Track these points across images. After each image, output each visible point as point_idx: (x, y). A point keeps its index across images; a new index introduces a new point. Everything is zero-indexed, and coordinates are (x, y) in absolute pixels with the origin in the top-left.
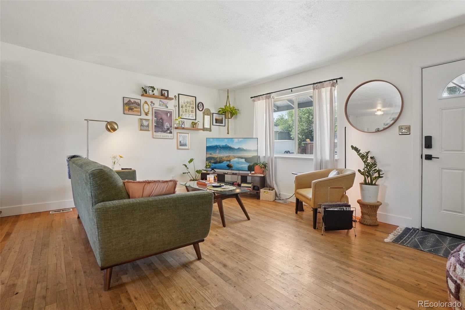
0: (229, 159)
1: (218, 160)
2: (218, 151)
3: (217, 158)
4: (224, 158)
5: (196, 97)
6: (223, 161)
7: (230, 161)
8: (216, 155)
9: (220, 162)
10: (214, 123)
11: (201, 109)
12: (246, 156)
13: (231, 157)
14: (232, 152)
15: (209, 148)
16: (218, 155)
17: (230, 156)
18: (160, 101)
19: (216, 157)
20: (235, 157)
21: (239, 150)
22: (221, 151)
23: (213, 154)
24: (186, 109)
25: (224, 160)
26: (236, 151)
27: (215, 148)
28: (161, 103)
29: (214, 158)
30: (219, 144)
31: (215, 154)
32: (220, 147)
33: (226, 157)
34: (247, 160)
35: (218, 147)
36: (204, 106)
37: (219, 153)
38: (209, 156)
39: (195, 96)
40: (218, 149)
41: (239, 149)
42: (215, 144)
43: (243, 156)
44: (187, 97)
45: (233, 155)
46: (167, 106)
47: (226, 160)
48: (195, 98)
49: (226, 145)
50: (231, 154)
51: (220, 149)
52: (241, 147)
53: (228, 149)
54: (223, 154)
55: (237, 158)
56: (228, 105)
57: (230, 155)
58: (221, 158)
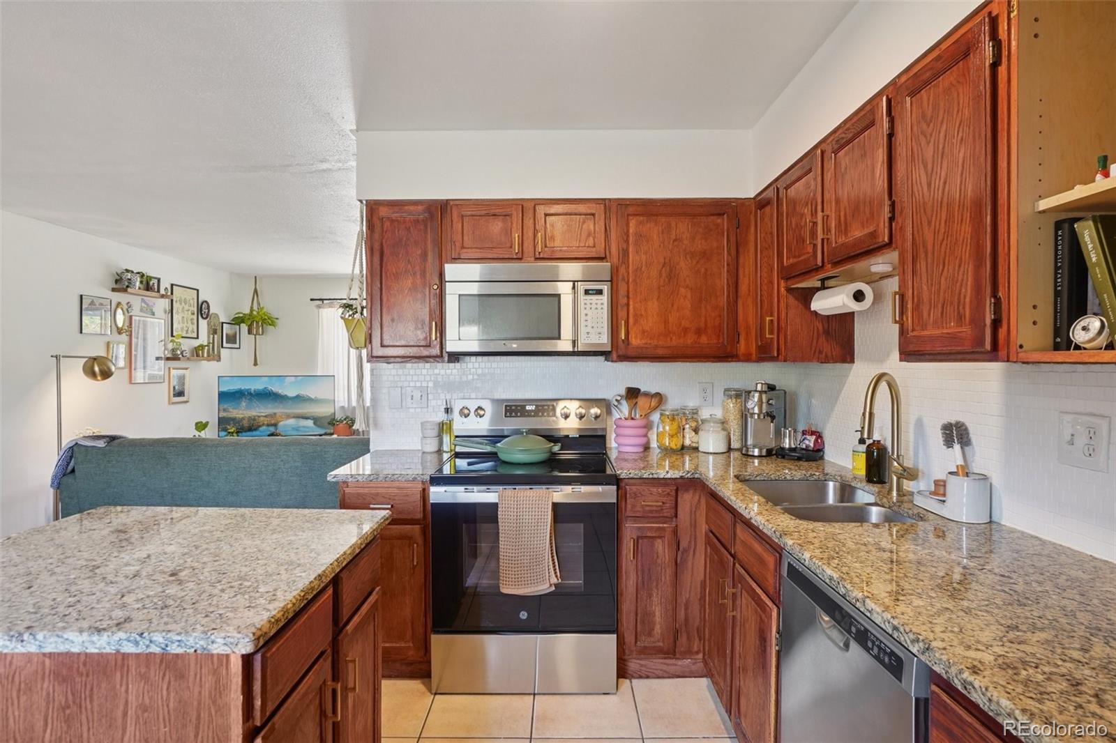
0: (273, 422)
1: (246, 423)
2: (244, 404)
3: (243, 419)
4: (262, 419)
5: (198, 290)
6: (260, 426)
7: (275, 425)
8: (241, 412)
9: (250, 429)
10: (225, 345)
11: (204, 316)
12: (315, 413)
13: (278, 415)
14: (281, 406)
15: (223, 396)
16: (245, 412)
17: (275, 414)
18: (142, 300)
19: (241, 416)
20: (288, 417)
21: (299, 399)
22: (254, 403)
23: (231, 410)
24: (183, 317)
25: (261, 424)
26: (290, 402)
27: (237, 395)
28: (143, 305)
29: (234, 419)
30: (247, 388)
31: (237, 411)
32: (250, 394)
33: (266, 416)
34: (317, 421)
35: (245, 394)
36: (211, 308)
37: (248, 408)
38: (223, 414)
39: (197, 288)
40: (244, 399)
41: (298, 397)
42: (236, 388)
43: (308, 412)
44: (185, 291)
45: (283, 411)
46: (154, 311)
47: (266, 423)
48: (196, 292)
49: (265, 388)
50: (279, 410)
51: (250, 399)
52: (302, 392)
53: (271, 398)
54: (260, 411)
55: (294, 417)
56: (255, 307)
57: (275, 411)
58: (253, 419)
